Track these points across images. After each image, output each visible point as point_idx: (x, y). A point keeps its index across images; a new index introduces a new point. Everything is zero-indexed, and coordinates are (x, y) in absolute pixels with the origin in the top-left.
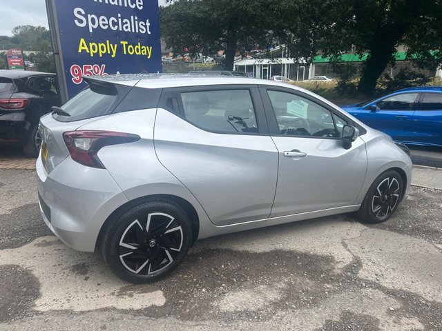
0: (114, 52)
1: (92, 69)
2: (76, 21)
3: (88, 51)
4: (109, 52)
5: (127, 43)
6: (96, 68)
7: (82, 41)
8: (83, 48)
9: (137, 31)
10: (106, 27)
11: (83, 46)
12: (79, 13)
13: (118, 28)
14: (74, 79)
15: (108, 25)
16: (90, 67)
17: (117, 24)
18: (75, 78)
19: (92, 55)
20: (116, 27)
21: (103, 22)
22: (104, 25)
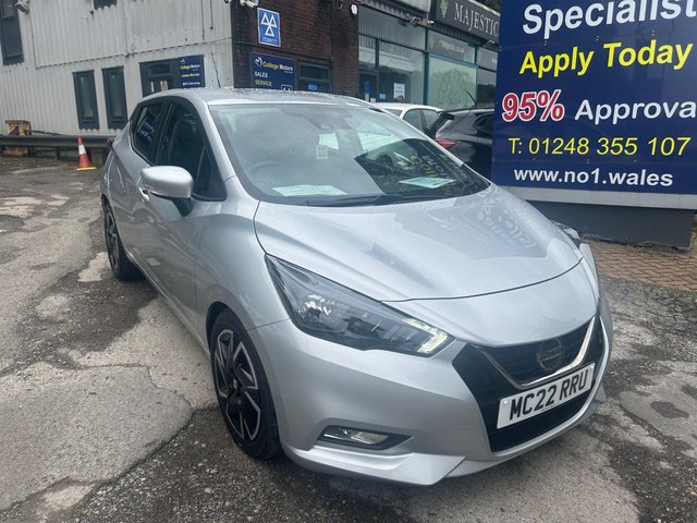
0: (585, 65)
1: (536, 98)
2: (526, 28)
3: (535, 71)
4: (573, 67)
5: (619, 45)
6: (543, 97)
7: (530, 55)
8: (529, 66)
9: (653, 17)
10: (578, 23)
11: (529, 63)
12: (533, 12)
13: (605, 20)
14: (506, 115)
15: (583, 19)
16: (533, 96)
17: (604, 14)
18: (507, 112)
19: (540, 76)
20: (600, 19)
21: (574, 17)
22: (573, 22)
